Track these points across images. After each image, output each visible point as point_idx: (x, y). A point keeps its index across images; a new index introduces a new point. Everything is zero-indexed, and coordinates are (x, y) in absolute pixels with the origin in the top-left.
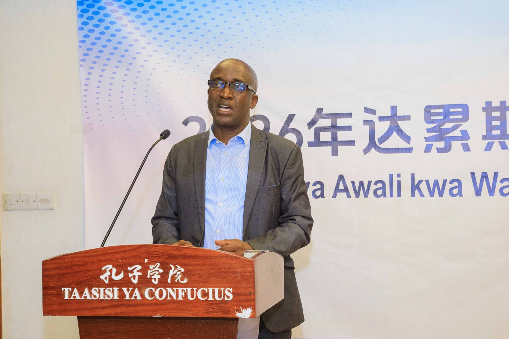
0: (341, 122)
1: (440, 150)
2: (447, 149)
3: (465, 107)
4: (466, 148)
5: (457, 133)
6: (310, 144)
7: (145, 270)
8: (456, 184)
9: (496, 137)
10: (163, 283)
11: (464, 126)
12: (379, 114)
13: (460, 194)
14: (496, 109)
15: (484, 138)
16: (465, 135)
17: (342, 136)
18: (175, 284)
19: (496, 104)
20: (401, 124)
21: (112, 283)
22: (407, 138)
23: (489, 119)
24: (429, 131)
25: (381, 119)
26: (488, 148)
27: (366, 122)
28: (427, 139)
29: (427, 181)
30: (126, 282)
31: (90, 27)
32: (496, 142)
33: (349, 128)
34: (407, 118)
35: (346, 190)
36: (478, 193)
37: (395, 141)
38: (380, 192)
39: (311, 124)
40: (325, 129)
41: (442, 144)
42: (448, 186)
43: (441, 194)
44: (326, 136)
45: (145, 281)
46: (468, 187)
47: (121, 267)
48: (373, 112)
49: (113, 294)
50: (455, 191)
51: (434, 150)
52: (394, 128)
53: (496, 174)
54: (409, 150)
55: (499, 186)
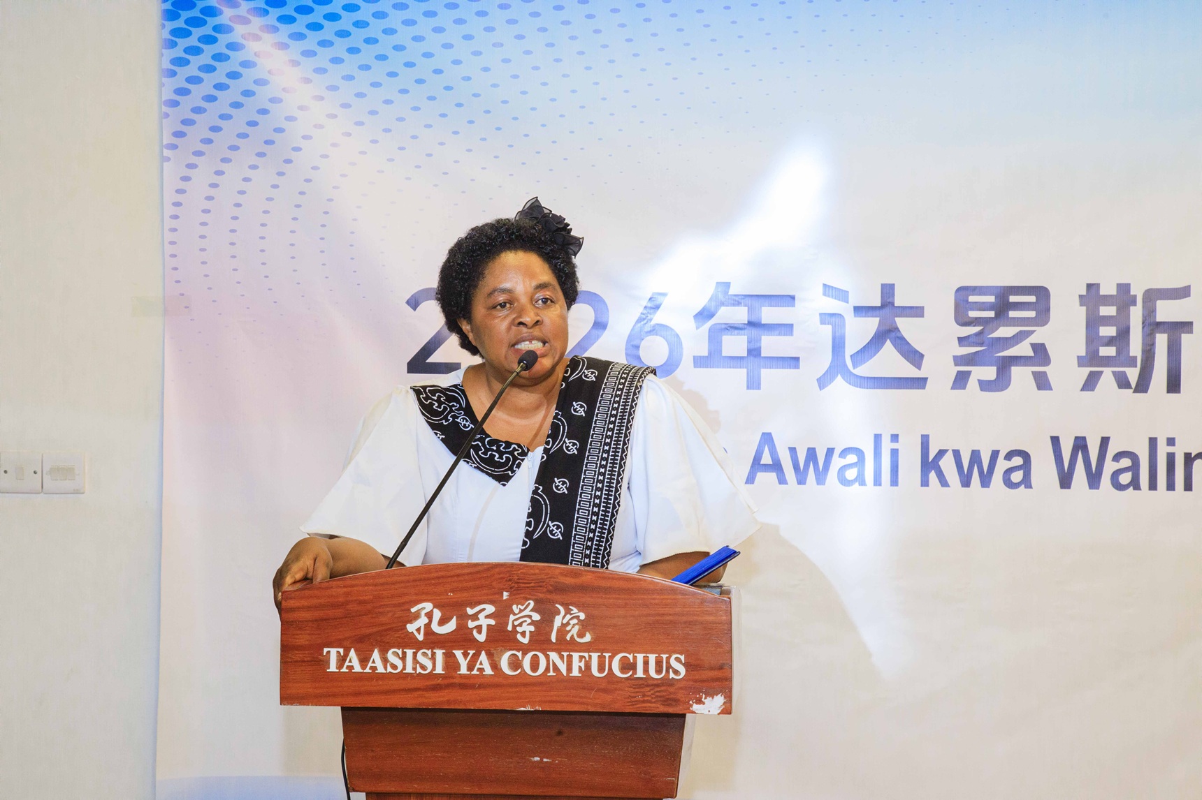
0: (769, 314)
1: (985, 386)
2: (1000, 383)
3: (1042, 293)
4: (1042, 382)
5: (1024, 349)
6: (699, 362)
7: (502, 614)
8: (1018, 461)
9: (1107, 361)
10: (540, 641)
11: (1040, 335)
12: (855, 300)
13: (1026, 482)
14: (1107, 300)
15: (1081, 362)
16: (1041, 355)
17: (771, 345)
18: (565, 645)
19: (1108, 289)
20: (903, 323)
21: (432, 641)
22: (915, 357)
23: (1093, 322)
24: (962, 341)
25: (860, 310)
26: (1090, 383)
27: (827, 318)
28: (958, 360)
29: (957, 453)
30: (463, 639)
31: (192, 70)
32: (1108, 373)
33: (787, 329)
34: (917, 312)
35: (776, 467)
36: (1065, 481)
37: (889, 361)
38: (851, 474)
39: (704, 315)
40: (732, 328)
41: (990, 373)
42: (1002, 465)
43: (986, 481)
44: (735, 345)
45: (501, 638)
46: (1044, 469)
47: (450, 609)
48: (842, 295)
49: (433, 662)
50: (1017, 477)
51: (973, 383)
52: (887, 333)
53: (1105, 442)
54: (920, 383)
55: (1110, 467)
